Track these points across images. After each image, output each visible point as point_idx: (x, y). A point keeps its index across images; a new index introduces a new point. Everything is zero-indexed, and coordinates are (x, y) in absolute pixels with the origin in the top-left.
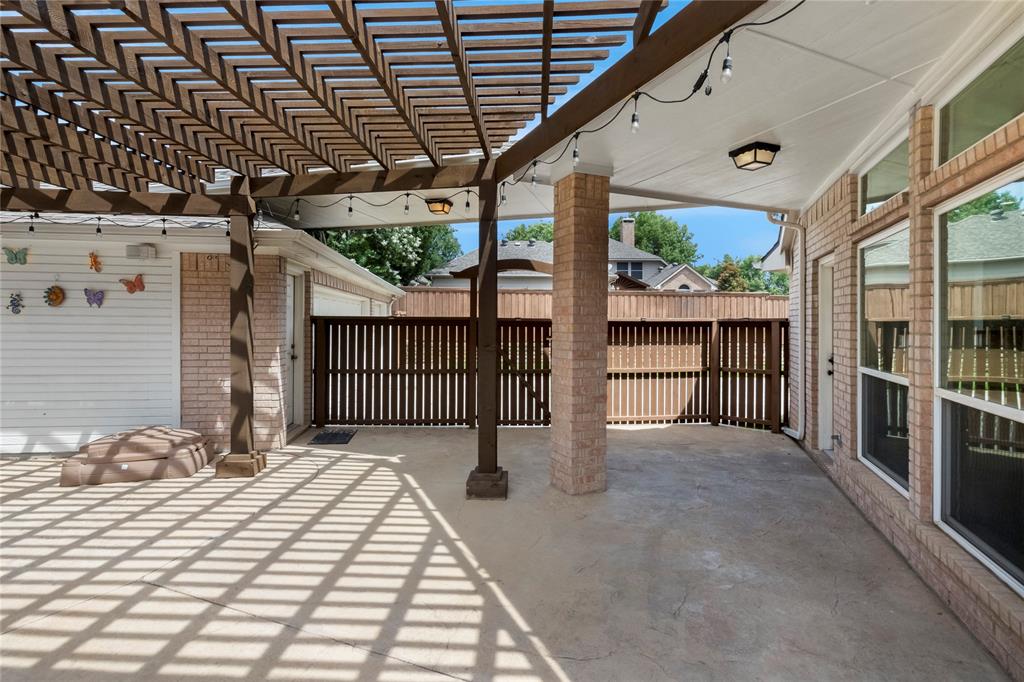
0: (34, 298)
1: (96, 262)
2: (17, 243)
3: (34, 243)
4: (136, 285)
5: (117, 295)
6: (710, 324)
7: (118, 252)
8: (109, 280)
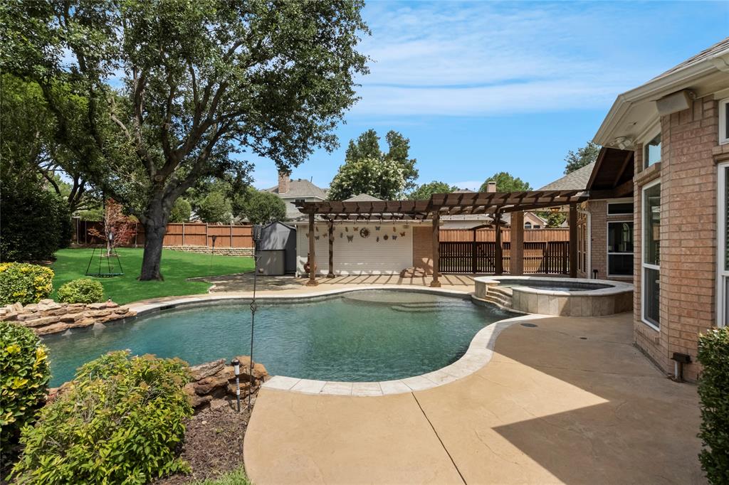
0: (381, 238)
1: (394, 229)
2: (378, 226)
3: (382, 226)
4: (403, 235)
5: (399, 237)
6: (545, 243)
7: (400, 227)
8: (397, 234)
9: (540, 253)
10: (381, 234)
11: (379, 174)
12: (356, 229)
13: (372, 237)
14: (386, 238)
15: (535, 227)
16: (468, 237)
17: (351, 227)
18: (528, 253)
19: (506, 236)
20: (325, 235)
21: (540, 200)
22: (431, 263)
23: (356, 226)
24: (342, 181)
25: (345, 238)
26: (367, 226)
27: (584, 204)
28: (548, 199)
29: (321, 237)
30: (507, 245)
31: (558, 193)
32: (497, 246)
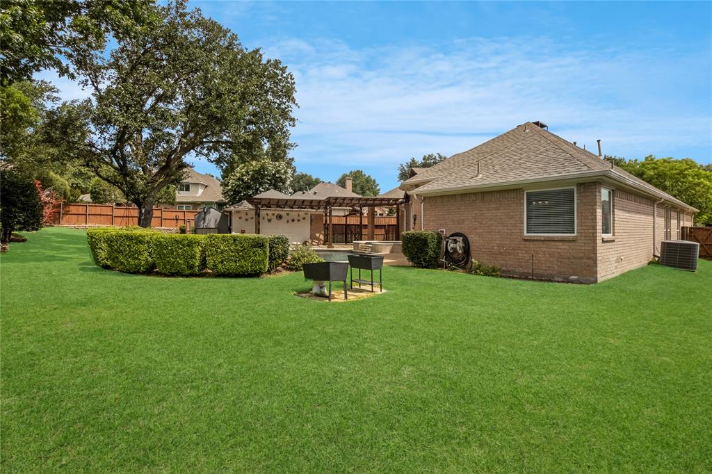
0: (290, 221)
1: (299, 215)
2: (288, 213)
3: (291, 213)
4: (304, 219)
5: (302, 220)
6: (386, 225)
7: (302, 214)
8: (300, 218)
9: (383, 231)
10: (290, 218)
11: (273, 172)
12: (273, 215)
13: (284, 220)
14: (293, 220)
15: (380, 214)
16: (343, 222)
17: (269, 213)
18: (377, 232)
19: (365, 222)
20: (252, 218)
21: (383, 202)
22: (322, 237)
23: (273, 212)
24: (243, 175)
25: (266, 220)
26: (281, 213)
27: (403, 205)
28: (386, 202)
29: (250, 220)
30: (366, 226)
31: (391, 199)
32: (361, 226)
